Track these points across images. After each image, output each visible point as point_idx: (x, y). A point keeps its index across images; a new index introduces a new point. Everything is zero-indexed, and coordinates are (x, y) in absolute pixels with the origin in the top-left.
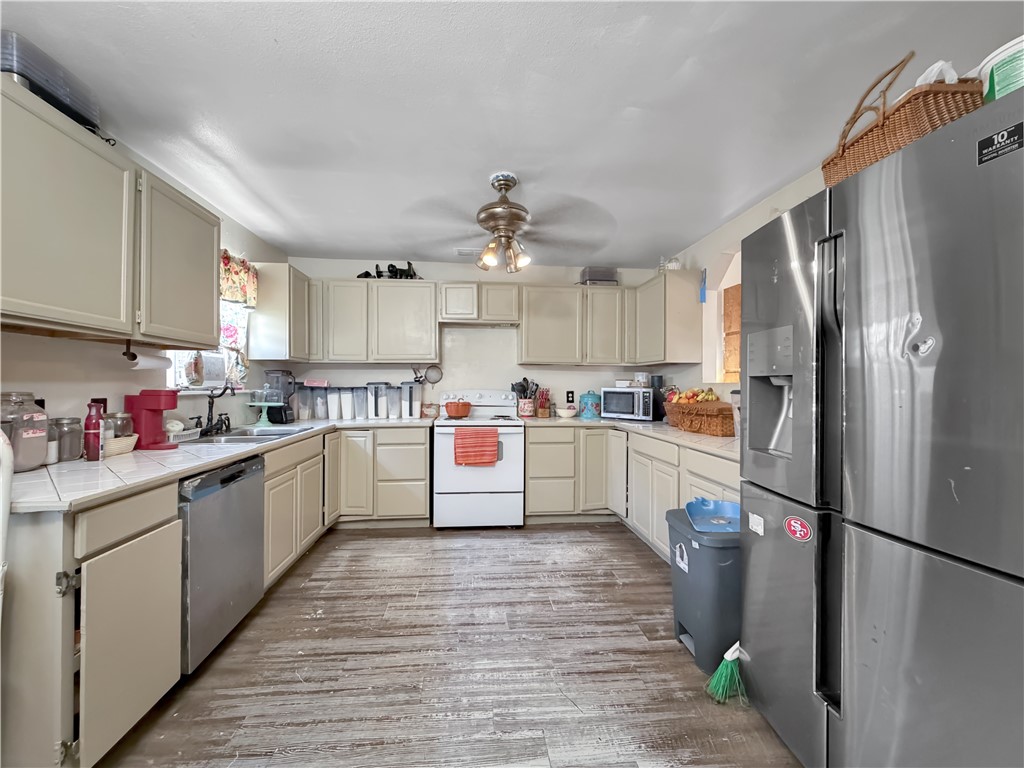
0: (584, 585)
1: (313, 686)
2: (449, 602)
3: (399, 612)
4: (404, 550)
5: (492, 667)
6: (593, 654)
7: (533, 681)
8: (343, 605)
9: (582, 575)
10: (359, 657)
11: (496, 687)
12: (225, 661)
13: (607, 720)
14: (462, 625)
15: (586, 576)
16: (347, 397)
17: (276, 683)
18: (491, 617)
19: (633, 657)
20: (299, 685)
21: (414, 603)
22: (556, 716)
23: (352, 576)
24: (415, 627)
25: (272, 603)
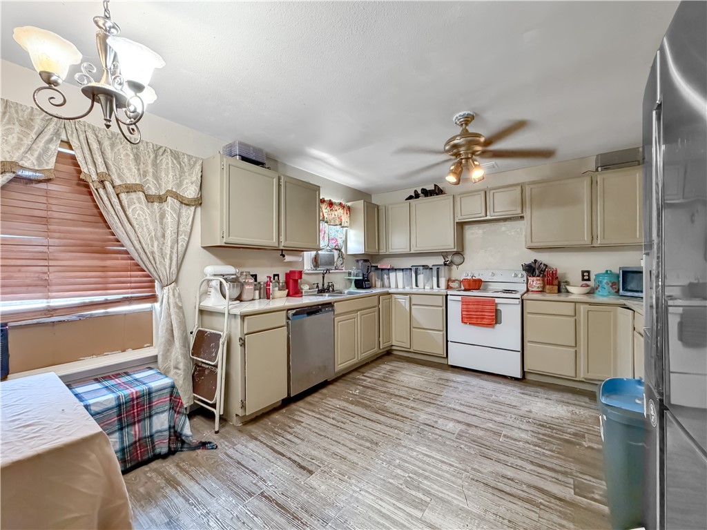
0: (543, 435)
1: (334, 422)
2: (427, 409)
3: (394, 405)
4: (422, 373)
5: (427, 453)
6: (508, 479)
7: (447, 472)
8: (370, 392)
9: (549, 428)
10: (361, 418)
11: (420, 464)
12: (309, 399)
13: (483, 519)
14: (425, 424)
15: (554, 429)
16: (400, 274)
17: (321, 414)
18: (448, 427)
19: (545, 497)
20: (329, 419)
21: (406, 404)
22: (447, 497)
23: (384, 380)
24: (398, 415)
25: (341, 381)
